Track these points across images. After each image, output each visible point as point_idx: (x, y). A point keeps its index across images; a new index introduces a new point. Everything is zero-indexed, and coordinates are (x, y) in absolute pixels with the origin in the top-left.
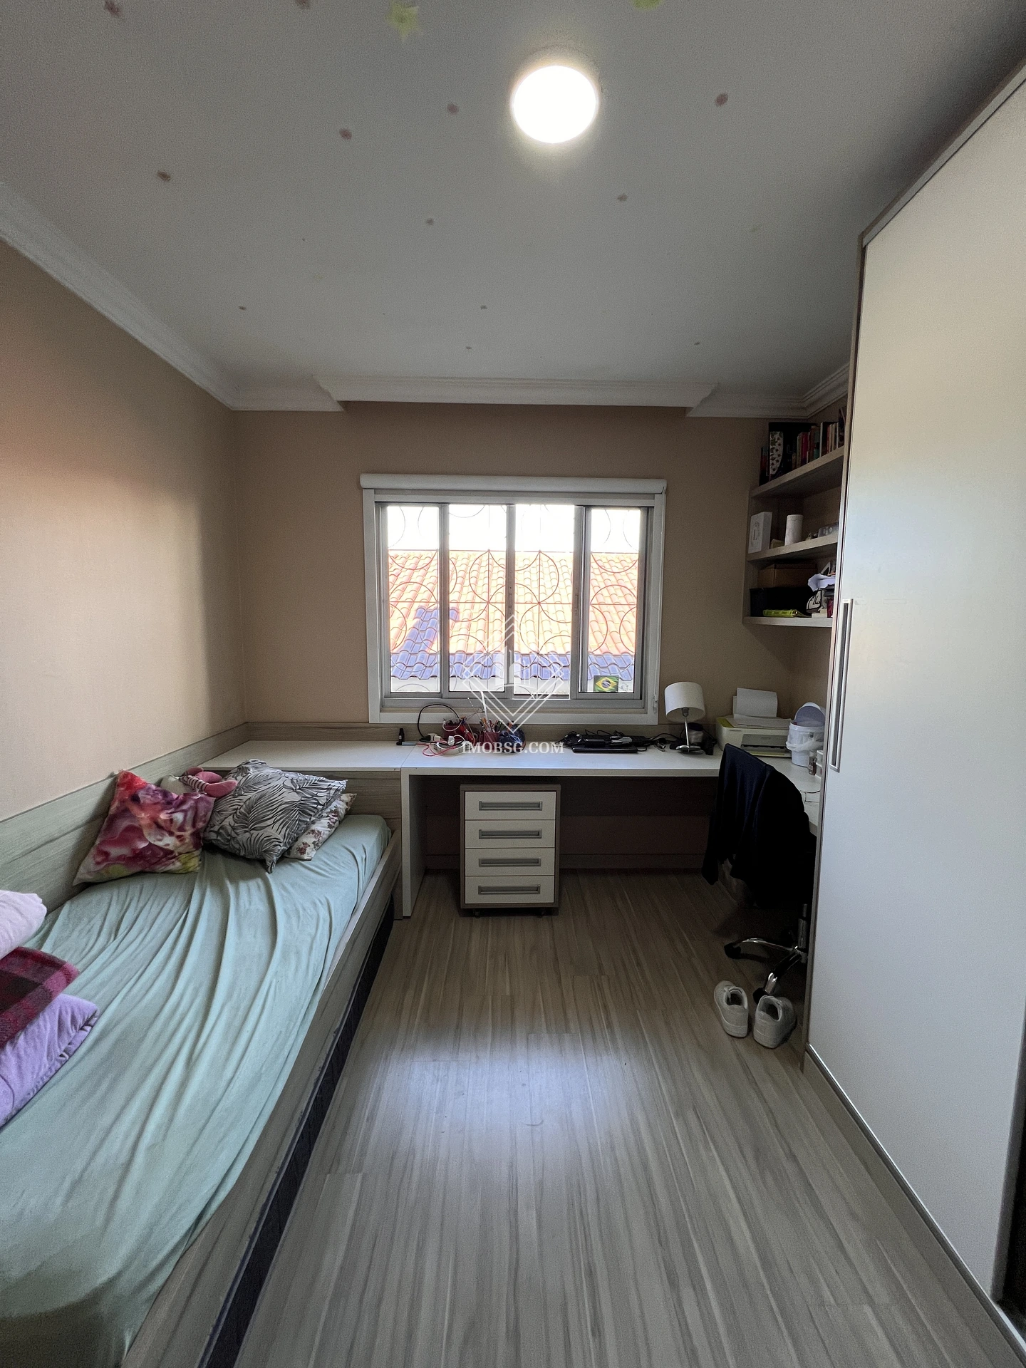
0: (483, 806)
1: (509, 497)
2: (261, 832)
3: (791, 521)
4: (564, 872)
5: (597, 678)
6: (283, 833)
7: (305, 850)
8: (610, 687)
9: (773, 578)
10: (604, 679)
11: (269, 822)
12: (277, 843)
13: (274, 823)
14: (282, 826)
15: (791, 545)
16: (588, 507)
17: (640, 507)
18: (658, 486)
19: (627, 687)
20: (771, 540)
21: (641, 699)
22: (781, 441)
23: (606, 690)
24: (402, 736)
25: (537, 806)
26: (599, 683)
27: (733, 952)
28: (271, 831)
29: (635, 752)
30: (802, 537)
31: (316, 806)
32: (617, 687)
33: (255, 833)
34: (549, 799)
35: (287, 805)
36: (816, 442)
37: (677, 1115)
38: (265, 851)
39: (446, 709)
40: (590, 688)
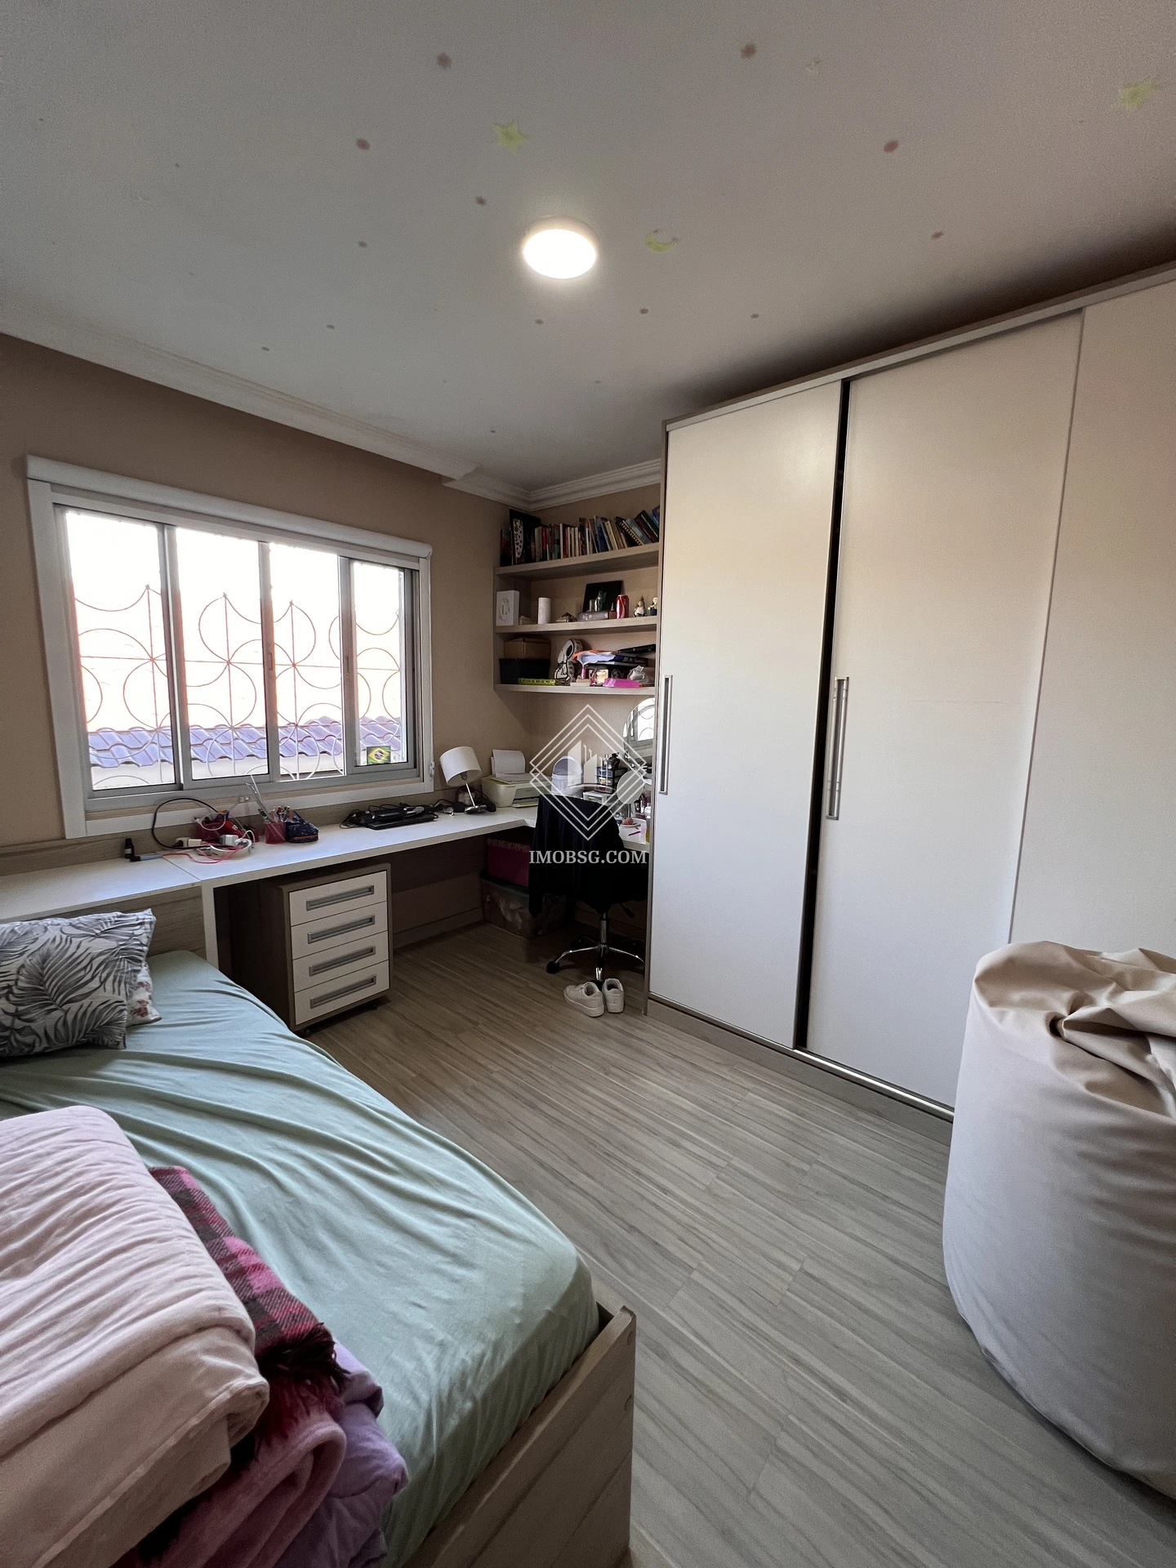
0: (311, 905)
1: (262, 532)
2: (86, 1002)
3: (543, 603)
4: (400, 950)
5: (369, 750)
6: (123, 992)
7: (146, 1009)
8: (383, 758)
9: (522, 650)
10: (376, 750)
11: (95, 984)
12: (123, 1007)
13: (103, 983)
14: (116, 984)
15: (543, 624)
16: (351, 559)
17: (402, 569)
18: (424, 550)
19: (399, 756)
20: (520, 616)
21: (415, 767)
22: (521, 529)
23: (379, 761)
24: (129, 850)
25: (371, 890)
26: (372, 755)
27: (553, 969)
28: (106, 994)
29: (431, 820)
30: (552, 619)
31: (140, 948)
32: (389, 758)
33: (74, 1007)
34: (379, 880)
35: (103, 957)
36: (556, 538)
37: (606, 1074)
38: (107, 1024)
39: (192, 803)
40: (363, 761)
